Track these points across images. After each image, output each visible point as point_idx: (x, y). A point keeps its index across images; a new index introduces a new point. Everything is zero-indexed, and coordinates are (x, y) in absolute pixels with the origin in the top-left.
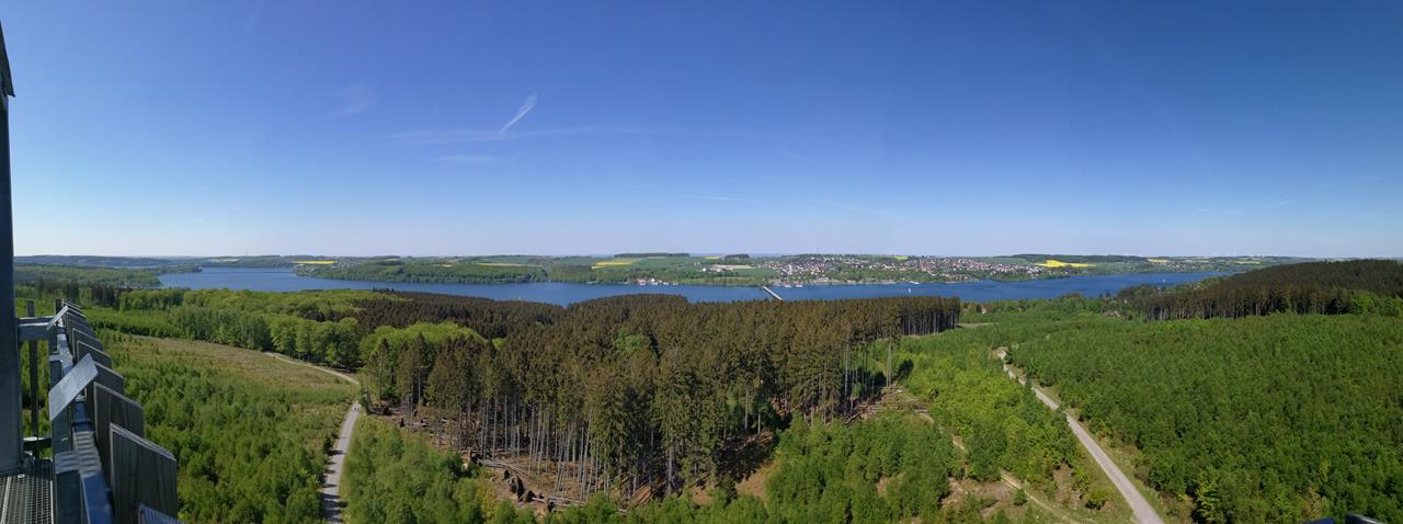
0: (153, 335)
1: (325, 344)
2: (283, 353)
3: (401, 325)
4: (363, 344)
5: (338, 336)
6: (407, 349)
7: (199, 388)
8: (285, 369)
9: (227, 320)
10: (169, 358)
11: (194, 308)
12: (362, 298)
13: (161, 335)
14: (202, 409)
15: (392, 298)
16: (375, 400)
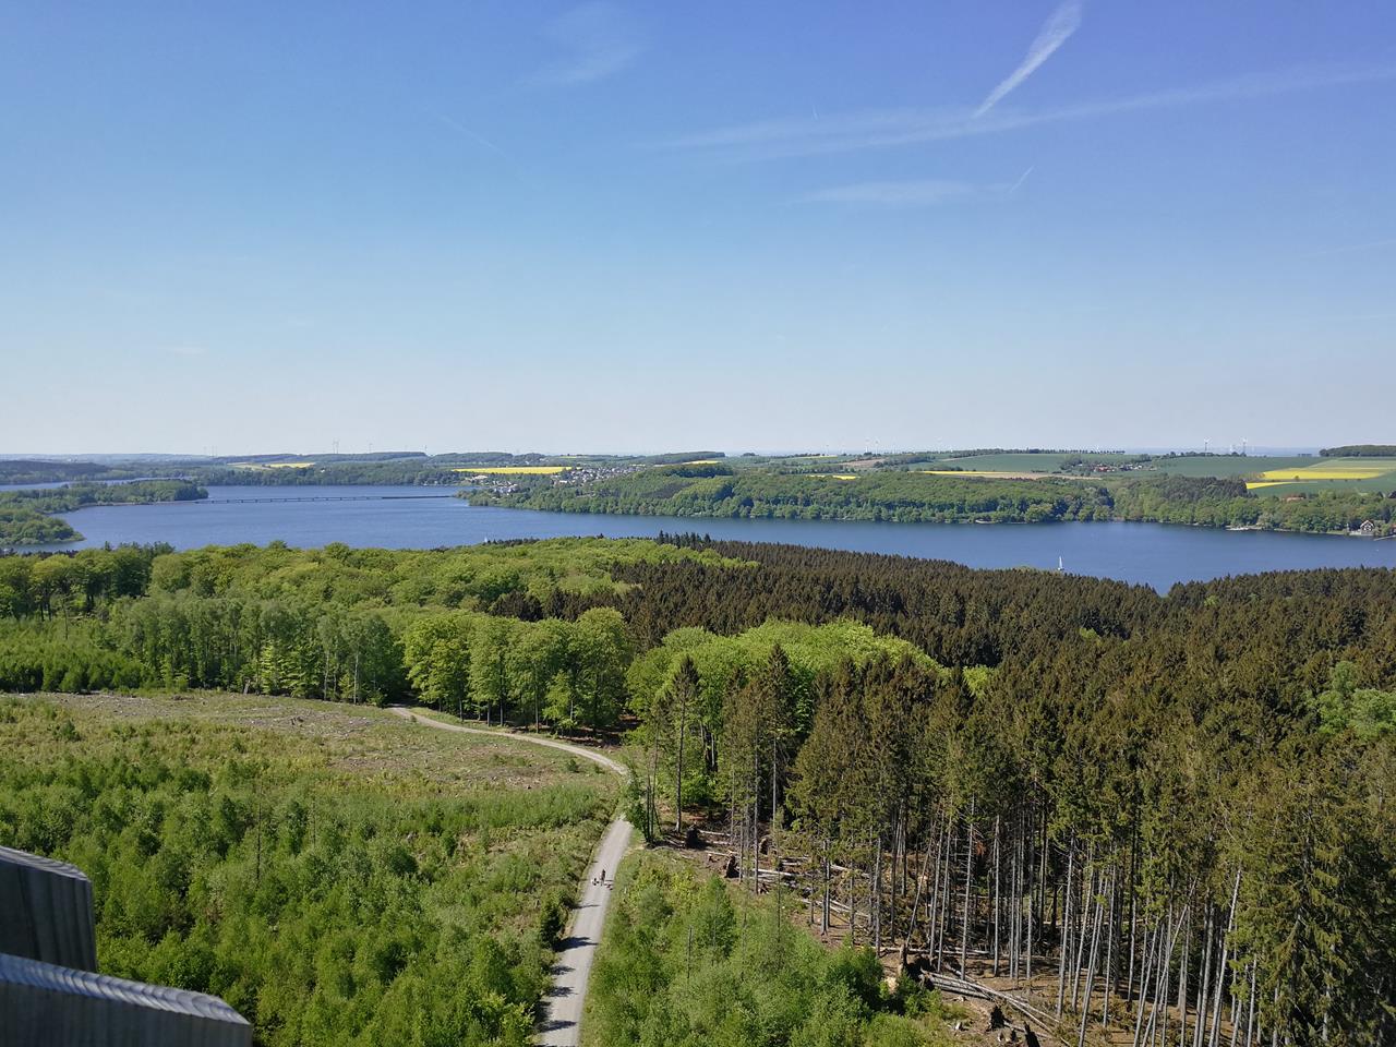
0: (54, 688)
1: (543, 677)
2: (435, 706)
3: (726, 626)
4: (637, 673)
5: (574, 655)
6: (742, 686)
7: (204, 819)
8: (442, 746)
9: (285, 629)
10: (110, 749)
11: (189, 603)
12: (631, 560)
13: (84, 685)
14: (216, 877)
15: (706, 558)
16: (666, 811)
